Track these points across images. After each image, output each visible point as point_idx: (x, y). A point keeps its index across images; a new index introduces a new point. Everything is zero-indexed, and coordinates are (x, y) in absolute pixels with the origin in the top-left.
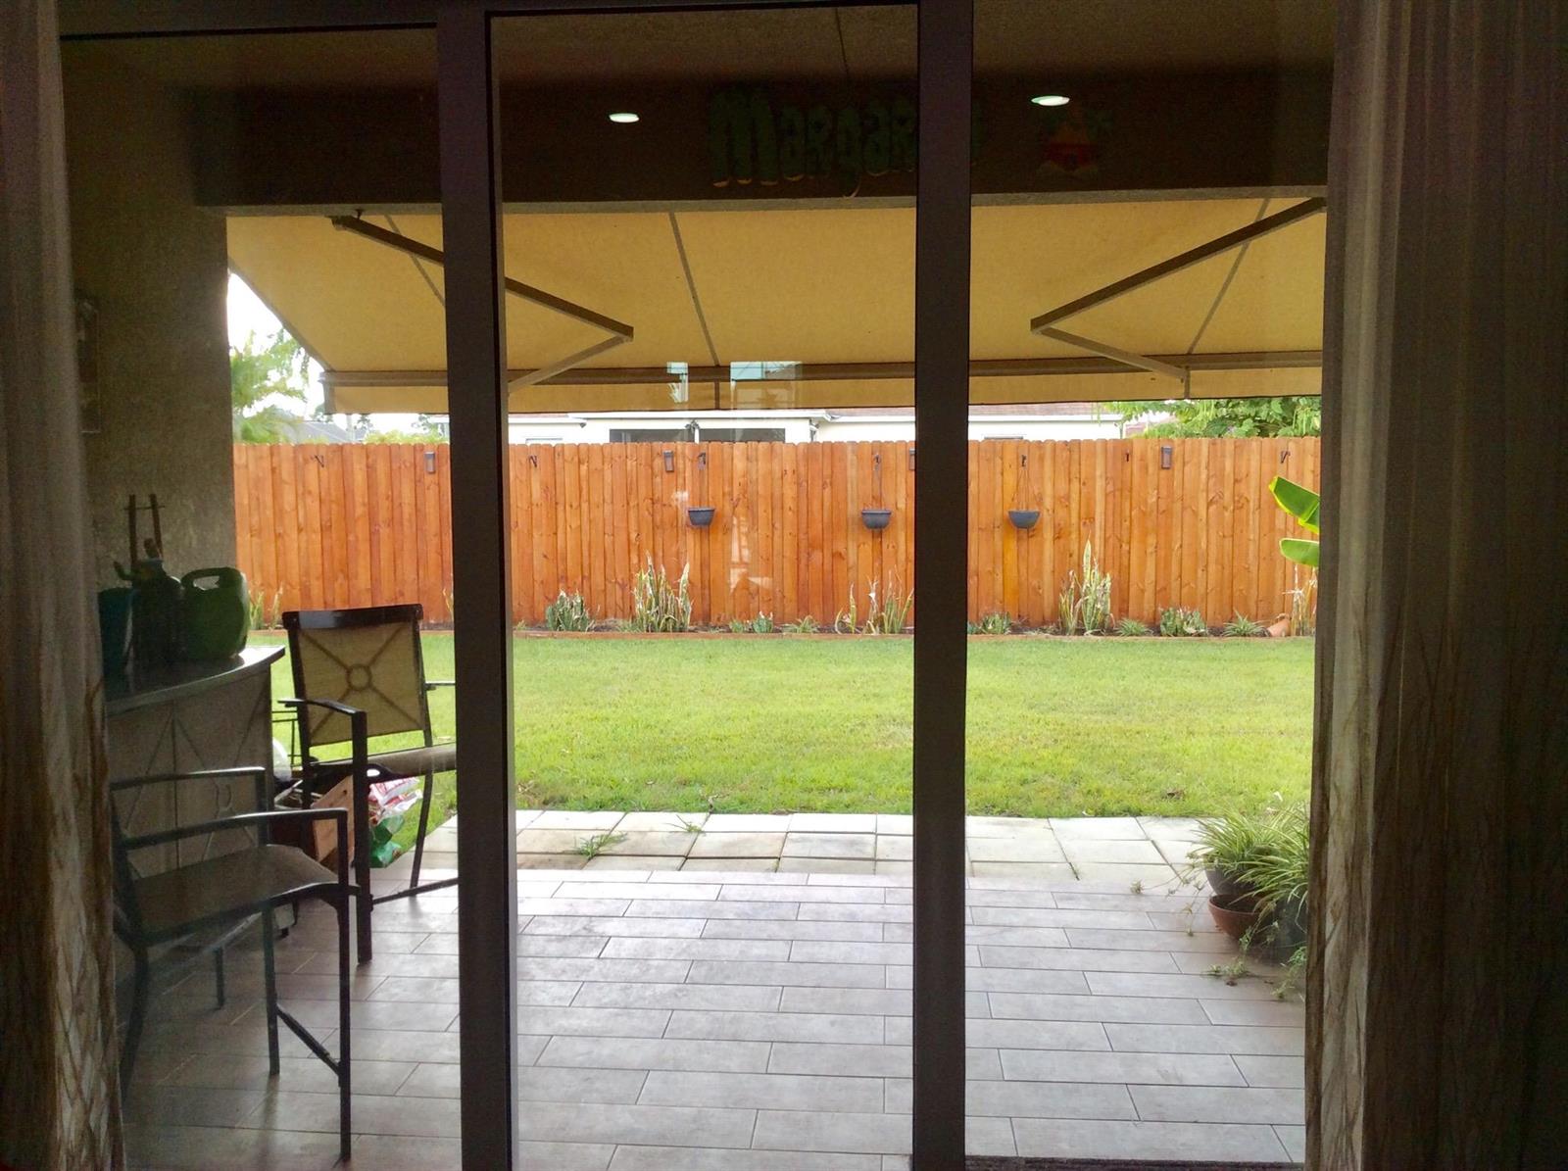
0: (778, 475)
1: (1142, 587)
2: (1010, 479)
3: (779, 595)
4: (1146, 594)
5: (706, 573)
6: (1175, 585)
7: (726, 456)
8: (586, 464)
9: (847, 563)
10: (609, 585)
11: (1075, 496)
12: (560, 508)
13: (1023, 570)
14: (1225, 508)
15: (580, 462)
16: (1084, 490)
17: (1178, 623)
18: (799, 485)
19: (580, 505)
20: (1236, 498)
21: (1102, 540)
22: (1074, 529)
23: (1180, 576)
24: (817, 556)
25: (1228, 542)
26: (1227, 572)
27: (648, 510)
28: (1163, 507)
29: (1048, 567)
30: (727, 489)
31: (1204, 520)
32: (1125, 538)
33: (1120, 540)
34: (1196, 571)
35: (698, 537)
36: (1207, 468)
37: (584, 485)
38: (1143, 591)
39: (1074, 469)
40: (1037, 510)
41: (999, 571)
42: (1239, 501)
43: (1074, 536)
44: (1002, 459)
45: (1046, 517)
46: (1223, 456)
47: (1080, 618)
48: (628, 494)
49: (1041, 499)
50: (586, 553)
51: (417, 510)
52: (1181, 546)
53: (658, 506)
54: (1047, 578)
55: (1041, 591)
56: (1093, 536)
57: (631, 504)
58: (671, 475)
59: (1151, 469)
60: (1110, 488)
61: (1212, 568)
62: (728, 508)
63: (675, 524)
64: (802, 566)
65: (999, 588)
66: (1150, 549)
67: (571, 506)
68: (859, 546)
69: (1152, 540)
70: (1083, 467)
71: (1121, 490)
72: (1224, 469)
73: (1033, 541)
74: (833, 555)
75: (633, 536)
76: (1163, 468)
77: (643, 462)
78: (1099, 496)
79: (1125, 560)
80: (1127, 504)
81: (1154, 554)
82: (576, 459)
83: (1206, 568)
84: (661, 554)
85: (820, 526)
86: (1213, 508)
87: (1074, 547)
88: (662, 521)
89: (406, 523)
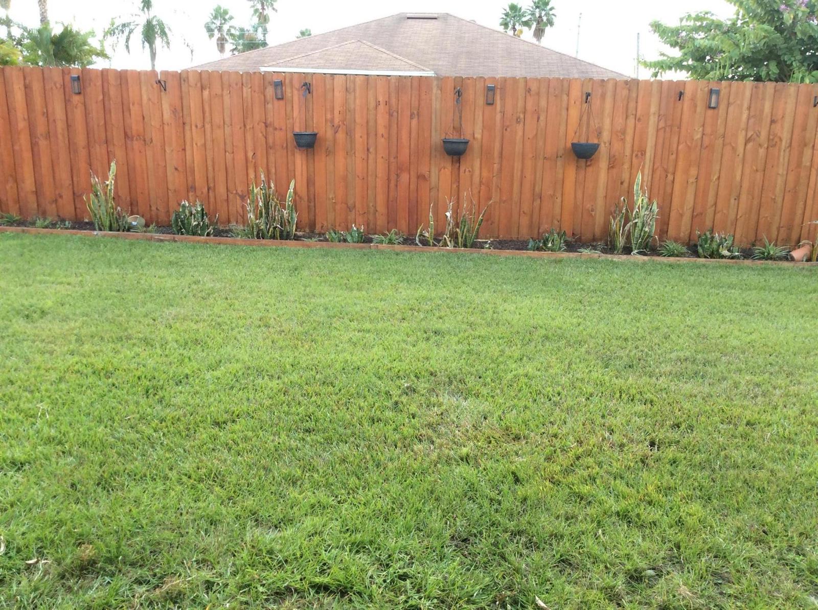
0: (372, 104)
1: (681, 212)
2: (574, 113)
3: (372, 210)
4: (684, 218)
5: (312, 189)
6: (710, 212)
7: (328, 87)
8: (208, 90)
9: (430, 184)
10: (231, 196)
11: (630, 131)
12: (187, 128)
13: (580, 195)
14: (760, 145)
15: (202, 88)
16: (639, 126)
17: (714, 246)
18: (391, 115)
19: (204, 126)
20: (771, 137)
21: (651, 171)
22: (627, 160)
23: (715, 204)
24: (405, 177)
25: (759, 176)
26: (756, 202)
27: (262, 132)
28: (706, 141)
29: (601, 192)
30: (329, 116)
31: (741, 156)
32: (671, 170)
33: (666, 171)
34: (729, 200)
35: (304, 156)
36: (749, 108)
37: (207, 108)
38: (681, 215)
39: (632, 105)
40: (596, 142)
41: (559, 195)
42: (773, 140)
43: (626, 166)
44: (568, 95)
45: (603, 149)
46: (763, 99)
47: (628, 238)
48: (245, 118)
49: (600, 133)
50: (210, 168)
51: (68, 126)
52: (719, 178)
53: (270, 129)
54: (600, 202)
55: (593, 213)
56: (644, 167)
57: (248, 127)
58: (282, 103)
59: (699, 109)
60: (662, 124)
61: (744, 197)
62: (330, 134)
63: (285, 145)
64: (392, 185)
65: (557, 210)
66: (692, 180)
67: (196, 126)
68: (440, 170)
69: (693, 172)
70: (639, 104)
71: (671, 126)
72: (762, 111)
73: (590, 169)
74: (418, 177)
75: (250, 154)
76: (710, 107)
77: (257, 89)
78: (651, 130)
79: (669, 190)
80: (675, 140)
81: (695, 184)
82: (199, 85)
83: (738, 198)
84: (273, 171)
85: (407, 151)
86: (750, 146)
87: (626, 176)
88: (274, 143)
89: (60, 137)
